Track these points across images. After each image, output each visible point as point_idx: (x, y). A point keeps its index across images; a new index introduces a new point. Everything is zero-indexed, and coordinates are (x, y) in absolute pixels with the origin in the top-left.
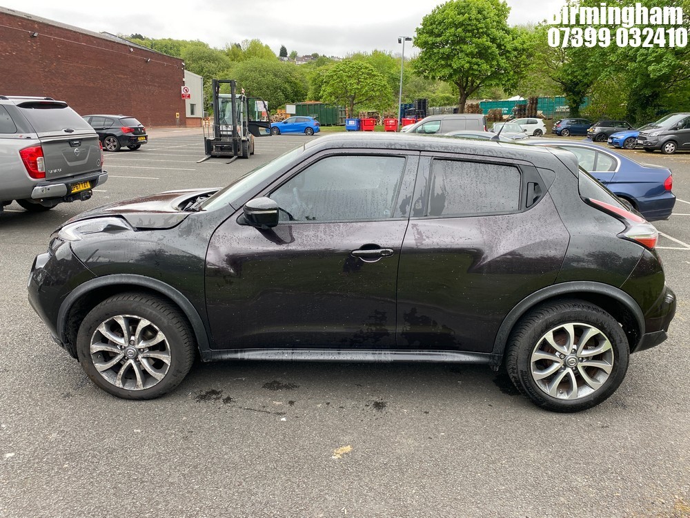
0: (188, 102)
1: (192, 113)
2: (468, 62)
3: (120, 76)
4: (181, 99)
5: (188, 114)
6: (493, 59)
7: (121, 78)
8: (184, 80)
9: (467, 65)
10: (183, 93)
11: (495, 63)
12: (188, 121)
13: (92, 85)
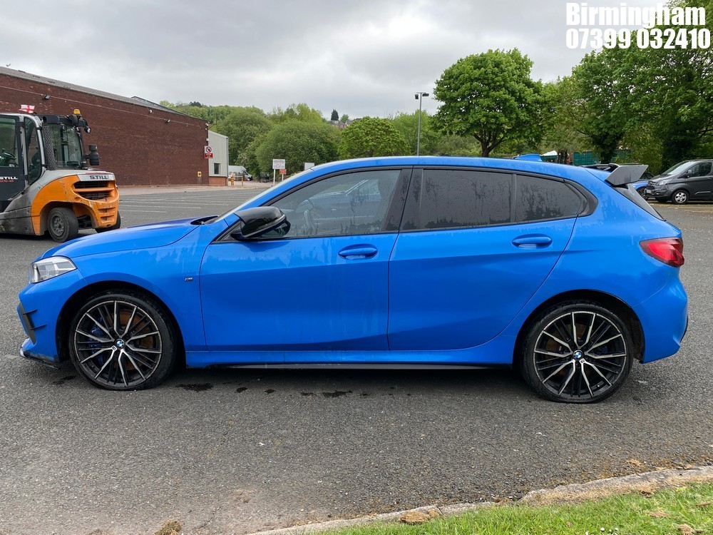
0: (211, 163)
1: (216, 171)
2: (484, 116)
3: (137, 136)
4: (204, 158)
5: (212, 173)
6: (511, 113)
7: (138, 138)
8: (208, 140)
9: (483, 119)
10: (206, 152)
11: (514, 116)
12: (210, 179)
13: (106, 144)
